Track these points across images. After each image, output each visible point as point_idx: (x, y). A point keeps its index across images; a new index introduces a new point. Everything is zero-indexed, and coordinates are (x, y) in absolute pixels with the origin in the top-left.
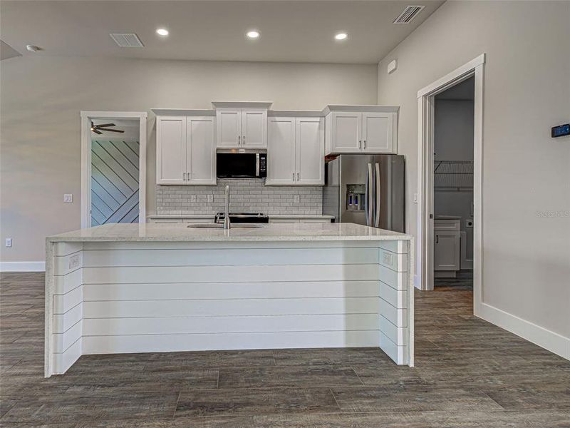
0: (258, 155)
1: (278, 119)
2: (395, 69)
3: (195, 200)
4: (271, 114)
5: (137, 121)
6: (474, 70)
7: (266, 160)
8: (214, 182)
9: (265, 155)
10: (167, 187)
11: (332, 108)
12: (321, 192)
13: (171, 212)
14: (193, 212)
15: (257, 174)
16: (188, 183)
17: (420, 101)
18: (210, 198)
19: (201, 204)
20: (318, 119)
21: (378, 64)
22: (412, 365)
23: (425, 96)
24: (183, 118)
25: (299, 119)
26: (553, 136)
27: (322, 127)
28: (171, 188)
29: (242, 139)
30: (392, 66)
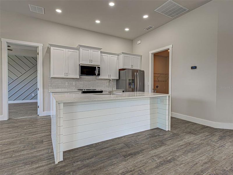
0: (97, 67)
1: (103, 54)
2: (140, 43)
3: (67, 84)
4: (101, 52)
5: (37, 47)
6: (169, 48)
7: (100, 69)
8: (78, 77)
9: (99, 68)
10: (54, 79)
11: (123, 53)
12: (116, 82)
13: (56, 89)
14: (67, 89)
15: (97, 75)
16: (67, 77)
17: (150, 55)
18: (74, 83)
19: (70, 86)
20: (117, 56)
21: (133, 40)
22: (170, 130)
23: (152, 53)
24: (64, 50)
25: (111, 55)
26: (191, 69)
27: (118, 59)
28: (56, 79)
29: (91, 61)
30: (139, 42)
